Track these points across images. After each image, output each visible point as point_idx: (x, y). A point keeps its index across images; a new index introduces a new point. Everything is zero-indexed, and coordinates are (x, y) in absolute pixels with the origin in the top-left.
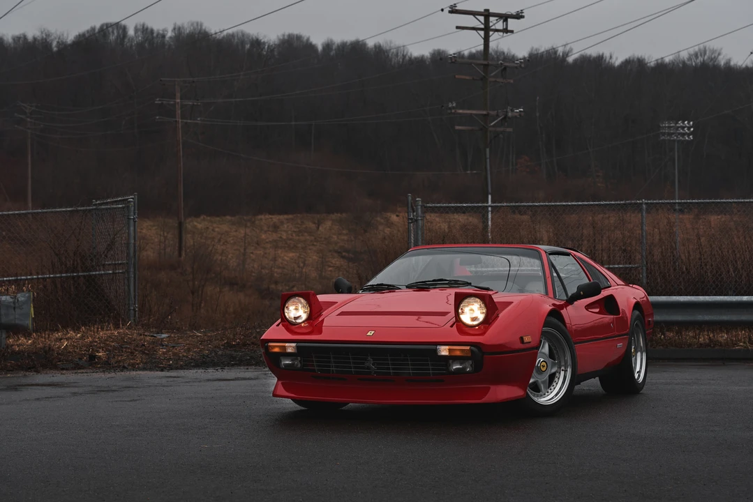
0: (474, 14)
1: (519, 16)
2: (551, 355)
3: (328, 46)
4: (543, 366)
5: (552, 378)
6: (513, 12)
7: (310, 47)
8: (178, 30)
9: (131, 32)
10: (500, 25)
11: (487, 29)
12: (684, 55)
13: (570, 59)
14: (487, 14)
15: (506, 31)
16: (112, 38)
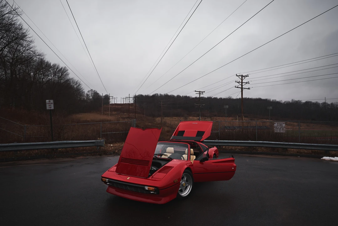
0: (198, 92)
1: (204, 92)
2: (187, 181)
3: (182, 96)
5: (186, 187)
7: (180, 96)
8: (164, 94)
9: (159, 95)
10: (202, 93)
11: (200, 94)
12: (227, 97)
13: (213, 98)
14: (200, 92)
15: (202, 94)
16: (157, 95)
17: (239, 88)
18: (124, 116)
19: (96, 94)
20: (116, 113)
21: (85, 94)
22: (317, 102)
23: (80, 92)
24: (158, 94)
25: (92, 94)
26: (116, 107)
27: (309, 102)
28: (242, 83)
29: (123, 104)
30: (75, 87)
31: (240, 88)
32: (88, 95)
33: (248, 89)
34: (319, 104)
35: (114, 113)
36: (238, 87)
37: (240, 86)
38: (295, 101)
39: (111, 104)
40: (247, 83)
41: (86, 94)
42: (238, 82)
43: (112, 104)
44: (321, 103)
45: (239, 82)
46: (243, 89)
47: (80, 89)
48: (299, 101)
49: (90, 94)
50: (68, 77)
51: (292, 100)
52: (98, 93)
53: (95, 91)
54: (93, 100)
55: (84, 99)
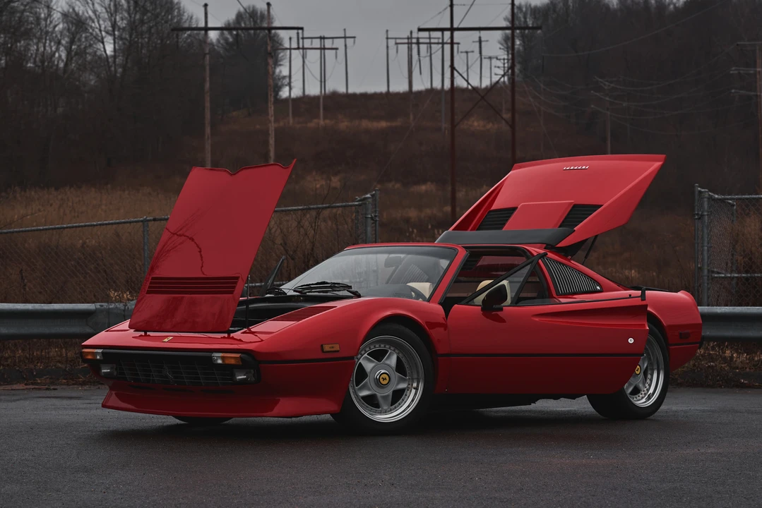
2: (400, 368)
4: (384, 379)
5: (398, 396)
18: (413, 214)
20: (336, 182)
21: (56, 16)
26: (344, 125)
29: (410, 97)
35: (315, 183)
39: (297, 101)
41: (65, 15)
43: (305, 104)
49: (96, 8)
54: (124, 67)
55: (47, 59)
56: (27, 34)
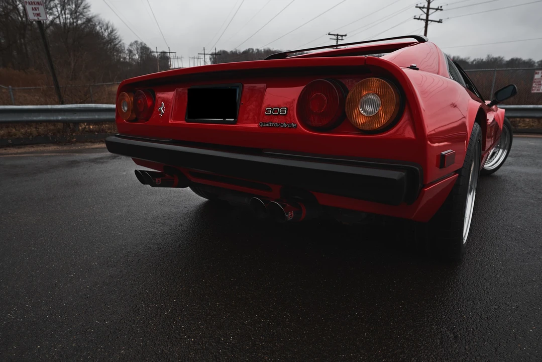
0: (334, 35)
1: (345, 36)
6: (344, 34)
10: (341, 38)
11: (337, 39)
14: (338, 35)
15: (342, 40)
16: (251, 51)
17: (422, 19)
19: (144, 50)
21: (126, 49)
22: (530, 60)
23: (116, 44)
24: (253, 49)
25: (137, 49)
27: (517, 60)
28: (428, 8)
30: (106, 34)
31: (424, 20)
32: (130, 51)
33: (439, 22)
34: (534, 63)
36: (419, 19)
37: (424, 17)
38: (493, 58)
40: (437, 9)
41: (128, 50)
42: (420, 8)
44: (538, 62)
45: (424, 8)
46: (429, 22)
47: (115, 39)
48: (499, 57)
49: (134, 48)
50: (88, 13)
51: (488, 56)
52: (148, 49)
53: (141, 43)
54: (141, 60)
55: (125, 58)
56: (120, 53)
